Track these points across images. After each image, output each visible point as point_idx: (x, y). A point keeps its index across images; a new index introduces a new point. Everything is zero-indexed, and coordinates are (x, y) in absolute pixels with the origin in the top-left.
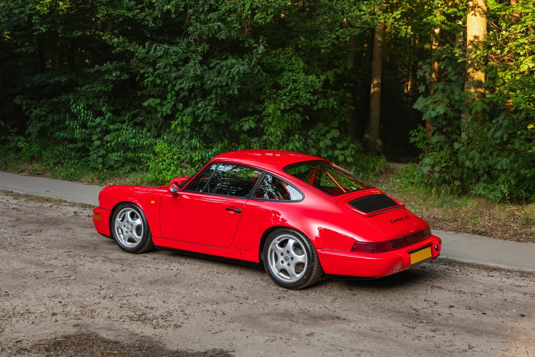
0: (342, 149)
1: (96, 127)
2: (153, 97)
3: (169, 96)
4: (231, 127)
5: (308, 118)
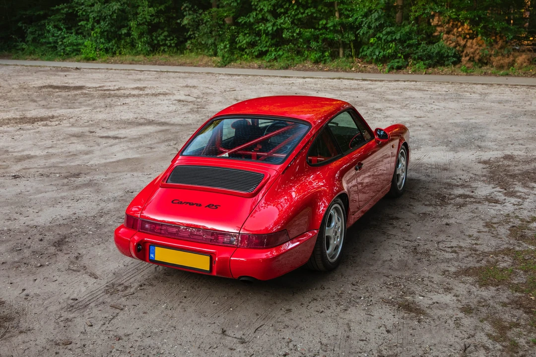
0: (169, 40)
1: (58, 36)
2: (83, 20)
3: (90, 20)
4: (118, 33)
5: (150, 27)
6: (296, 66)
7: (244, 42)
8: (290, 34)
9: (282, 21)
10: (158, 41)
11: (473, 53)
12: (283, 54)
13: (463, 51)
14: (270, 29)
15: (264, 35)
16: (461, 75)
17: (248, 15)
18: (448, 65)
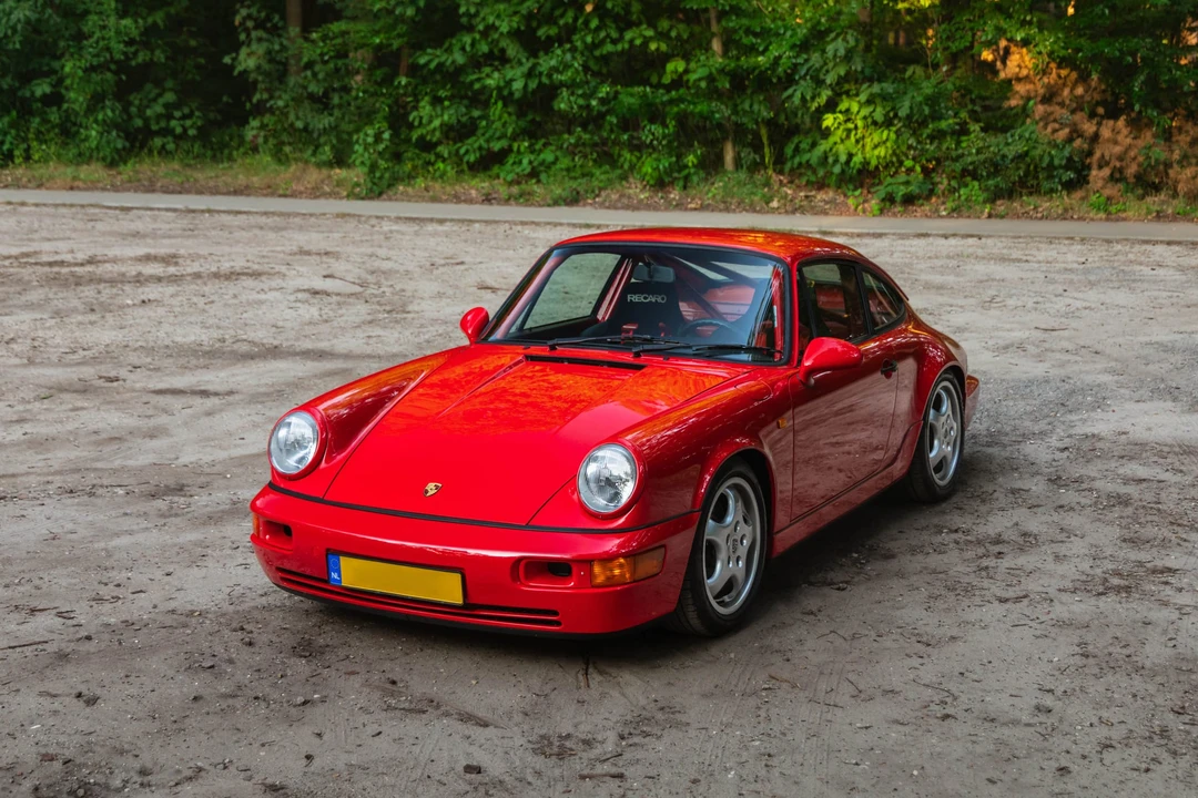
0: (180, 119)
6: (598, 196)
7: (437, 123)
8: (581, 102)
9: (553, 63)
10: (146, 120)
11: (1120, 158)
12: (557, 159)
13: (1090, 153)
14: (518, 85)
15: (500, 104)
16: (1092, 220)
17: (446, 45)
18: (1052, 191)
